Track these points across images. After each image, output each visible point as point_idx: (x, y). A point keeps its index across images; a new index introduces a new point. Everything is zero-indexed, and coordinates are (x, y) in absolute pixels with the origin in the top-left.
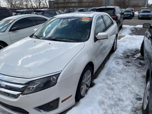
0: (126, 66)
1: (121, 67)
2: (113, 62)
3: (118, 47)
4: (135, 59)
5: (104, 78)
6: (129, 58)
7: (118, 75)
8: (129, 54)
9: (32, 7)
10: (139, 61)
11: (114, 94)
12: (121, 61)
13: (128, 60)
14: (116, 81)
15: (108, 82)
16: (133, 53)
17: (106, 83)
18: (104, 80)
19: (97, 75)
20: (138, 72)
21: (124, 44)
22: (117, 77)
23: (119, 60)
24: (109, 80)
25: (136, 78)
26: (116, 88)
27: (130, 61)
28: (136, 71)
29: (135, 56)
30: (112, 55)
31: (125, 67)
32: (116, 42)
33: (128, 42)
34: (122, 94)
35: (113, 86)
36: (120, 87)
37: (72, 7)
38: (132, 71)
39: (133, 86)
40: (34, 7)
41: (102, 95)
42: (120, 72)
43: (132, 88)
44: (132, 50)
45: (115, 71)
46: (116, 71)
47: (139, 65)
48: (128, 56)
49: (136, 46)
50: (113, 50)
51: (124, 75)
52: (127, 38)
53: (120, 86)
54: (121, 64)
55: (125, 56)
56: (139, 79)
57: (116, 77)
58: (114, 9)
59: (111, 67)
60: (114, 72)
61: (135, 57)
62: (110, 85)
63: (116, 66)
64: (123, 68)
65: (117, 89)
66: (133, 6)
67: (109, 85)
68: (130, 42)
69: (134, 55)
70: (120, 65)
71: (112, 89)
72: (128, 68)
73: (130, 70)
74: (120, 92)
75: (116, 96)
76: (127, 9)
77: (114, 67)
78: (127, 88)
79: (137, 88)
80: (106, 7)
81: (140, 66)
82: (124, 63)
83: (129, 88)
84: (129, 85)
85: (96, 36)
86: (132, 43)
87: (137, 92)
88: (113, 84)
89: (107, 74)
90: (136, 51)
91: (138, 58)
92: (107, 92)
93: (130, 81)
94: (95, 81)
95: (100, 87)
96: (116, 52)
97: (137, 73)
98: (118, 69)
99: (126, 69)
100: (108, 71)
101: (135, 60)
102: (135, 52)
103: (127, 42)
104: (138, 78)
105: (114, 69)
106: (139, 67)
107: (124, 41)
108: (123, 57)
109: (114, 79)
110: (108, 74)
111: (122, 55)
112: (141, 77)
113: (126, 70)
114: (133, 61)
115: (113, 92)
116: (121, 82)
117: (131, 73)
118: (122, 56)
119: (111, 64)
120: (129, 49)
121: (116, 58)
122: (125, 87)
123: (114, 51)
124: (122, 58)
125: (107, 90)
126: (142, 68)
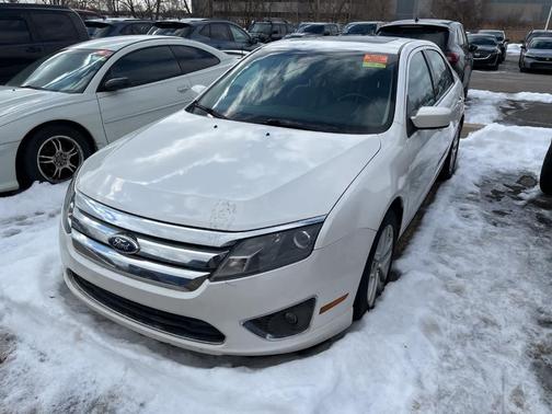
0: (495, 224)
1: (479, 226)
2: (452, 211)
3: (460, 162)
4: (521, 203)
5: (428, 258)
6: (502, 200)
7: (472, 252)
8: (501, 188)
10: (536, 211)
11: (466, 307)
12: (474, 209)
13: (497, 206)
14: (467, 269)
15: (442, 268)
16: (514, 184)
17: (436, 273)
18: (427, 263)
19: (403, 249)
20: (537, 244)
21: (481, 153)
22: (470, 255)
23: (468, 205)
24: (446, 263)
25: (530, 262)
26: (469, 287)
27: (506, 210)
28: (530, 241)
29: (522, 195)
30: (441, 188)
31: (491, 228)
32: (456, 143)
33: (495, 145)
34: (491, 306)
35: (461, 281)
36: (484, 287)
37: (277, 15)
38: (516, 241)
39: (525, 285)
41: (428, 306)
42: (478, 242)
43: (522, 290)
44: (508, 176)
45: (459, 238)
46: (464, 238)
47: (537, 225)
48: (497, 196)
49: (524, 162)
50: (447, 171)
51: (493, 251)
52: (491, 134)
53: (484, 283)
54: (476, 219)
55: (486, 193)
56: (540, 266)
57: (467, 258)
59: (446, 226)
60: (456, 242)
61: (521, 199)
62: (450, 278)
63: (461, 224)
64: (485, 232)
65: (475, 292)
67: (445, 279)
68: (501, 147)
69: (517, 190)
70: (476, 222)
71: (459, 291)
72: (503, 231)
73: (509, 239)
74: (485, 299)
75: (475, 311)
76: (482, 33)
77: (454, 227)
78: (505, 289)
79: (538, 291)
81: (542, 226)
82: (486, 217)
83: (512, 291)
84: (510, 281)
85: (413, 118)
86: (507, 153)
87: (539, 302)
88: (457, 276)
89: (434, 247)
90: (522, 179)
91: (533, 202)
92: (443, 298)
93: (514, 271)
94: (401, 264)
95: (420, 283)
96: (454, 179)
97: (532, 247)
98: (470, 232)
99: (496, 234)
100: (435, 236)
101: (523, 207)
102: (519, 182)
103: (490, 149)
104: (538, 263)
105: (455, 233)
106: (537, 231)
107: (480, 144)
108: (479, 197)
109: (459, 261)
110: (438, 245)
111: (477, 190)
112: (547, 260)
113: (497, 237)
114: (516, 211)
115: (461, 300)
116: (485, 273)
117: (514, 248)
118: (477, 194)
119: (444, 214)
120: (498, 172)
121: (457, 198)
122: (499, 287)
123: (450, 177)
124: (478, 201)
125: (443, 293)
126: (546, 234)
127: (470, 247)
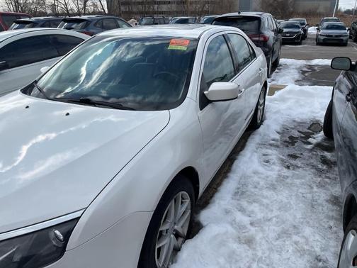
0: (288, 167)
1: (275, 170)
2: (255, 158)
3: (267, 115)
4: (309, 147)
5: (229, 207)
6: (296, 144)
7: (266, 197)
8: (296, 134)
9: (67, 11)
10: (320, 153)
11: (254, 260)
12: (274, 154)
13: (291, 151)
14: (260, 216)
15: (240, 217)
16: (306, 130)
17: (233, 223)
18: (227, 212)
19: (211, 197)
20: (321, 186)
21: (283, 106)
22: (265, 201)
23: (269, 151)
24: (242, 210)
25: (313, 205)
26: (259, 237)
27: (298, 153)
28: (314, 182)
29: (310, 140)
30: (251, 136)
31: (285, 172)
32: (261, 102)
33: (293, 101)
34: (275, 257)
35: (253, 230)
36: (272, 235)
37: (162, 13)
38: (303, 184)
39: (307, 231)
40: (70, 12)
41: (218, 263)
42: (273, 187)
43: (303, 237)
44: (301, 124)
45: (259, 184)
46: (262, 183)
47: (320, 166)
48: (292, 141)
49: (314, 112)
50: (255, 124)
51: (283, 195)
52: (290, 92)
53: (272, 230)
54: (274, 164)
55: (284, 139)
56: (320, 208)
57: (261, 204)
58: (258, 19)
59: (249, 172)
60: (256, 187)
61: (309, 143)
62: (245, 227)
63: (261, 169)
64: (280, 175)
65: (264, 242)
66: (305, 15)
67: (241, 227)
68: (297, 102)
69: (308, 136)
70: (273, 166)
71: (249, 242)
72: (294, 175)
73: (298, 182)
74: (271, 250)
75: (260, 265)
76: (291, 21)
77: (256, 173)
78: (289, 236)
79: (318, 237)
80: (239, 13)
81: (325, 167)
82: (282, 160)
83: (295, 238)
84: (295, 226)
85: (205, 92)
86: (301, 106)
87: (318, 250)
88: (252, 224)
89: (236, 193)
90: (311, 125)
91: (318, 146)
92: (234, 252)
93: (299, 216)
94: (204, 216)
95: (215, 237)
96: (261, 129)
97: (315, 189)
98: (267, 177)
99: (288, 177)
100: (239, 183)
101: (311, 150)
102: (309, 129)
103: (289, 103)
104: (319, 205)
105: (256, 179)
106: (320, 172)
107: (283, 100)
108: (279, 143)
109: (255, 207)
110: (239, 193)
111: (278, 137)
112: (327, 201)
113: (288, 181)
114: (306, 154)
115: (250, 253)
116: (274, 219)
117: (300, 190)
118: (277, 140)
119: (249, 162)
120: (294, 121)
121: (263, 145)
122: (284, 234)
123: (258, 127)
124: (278, 147)
125: (235, 246)
126: (329, 175)
127: (266, 193)
